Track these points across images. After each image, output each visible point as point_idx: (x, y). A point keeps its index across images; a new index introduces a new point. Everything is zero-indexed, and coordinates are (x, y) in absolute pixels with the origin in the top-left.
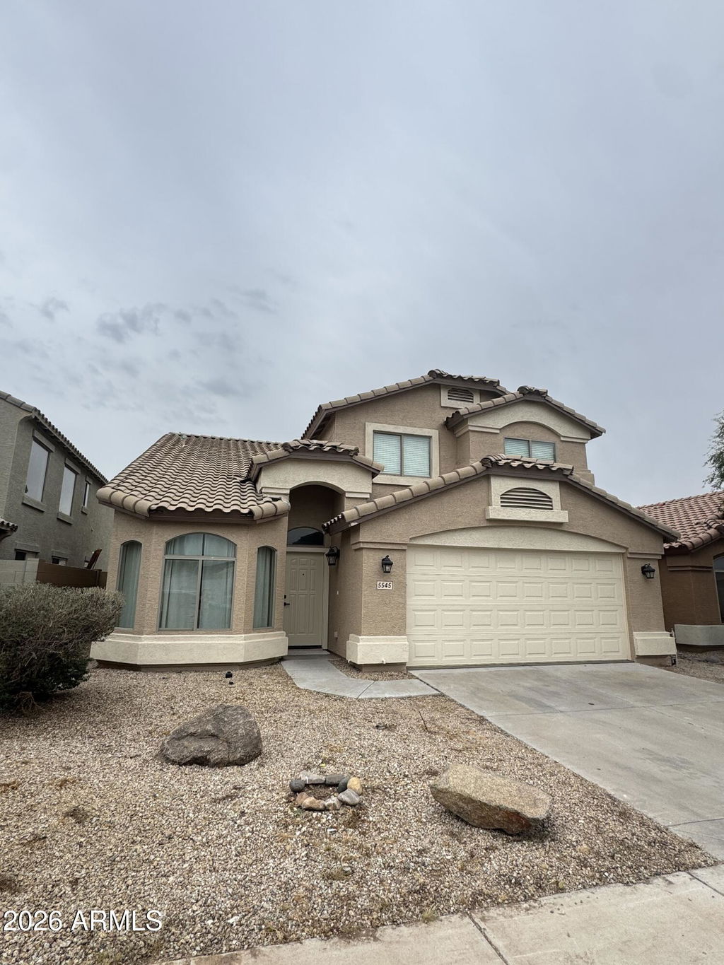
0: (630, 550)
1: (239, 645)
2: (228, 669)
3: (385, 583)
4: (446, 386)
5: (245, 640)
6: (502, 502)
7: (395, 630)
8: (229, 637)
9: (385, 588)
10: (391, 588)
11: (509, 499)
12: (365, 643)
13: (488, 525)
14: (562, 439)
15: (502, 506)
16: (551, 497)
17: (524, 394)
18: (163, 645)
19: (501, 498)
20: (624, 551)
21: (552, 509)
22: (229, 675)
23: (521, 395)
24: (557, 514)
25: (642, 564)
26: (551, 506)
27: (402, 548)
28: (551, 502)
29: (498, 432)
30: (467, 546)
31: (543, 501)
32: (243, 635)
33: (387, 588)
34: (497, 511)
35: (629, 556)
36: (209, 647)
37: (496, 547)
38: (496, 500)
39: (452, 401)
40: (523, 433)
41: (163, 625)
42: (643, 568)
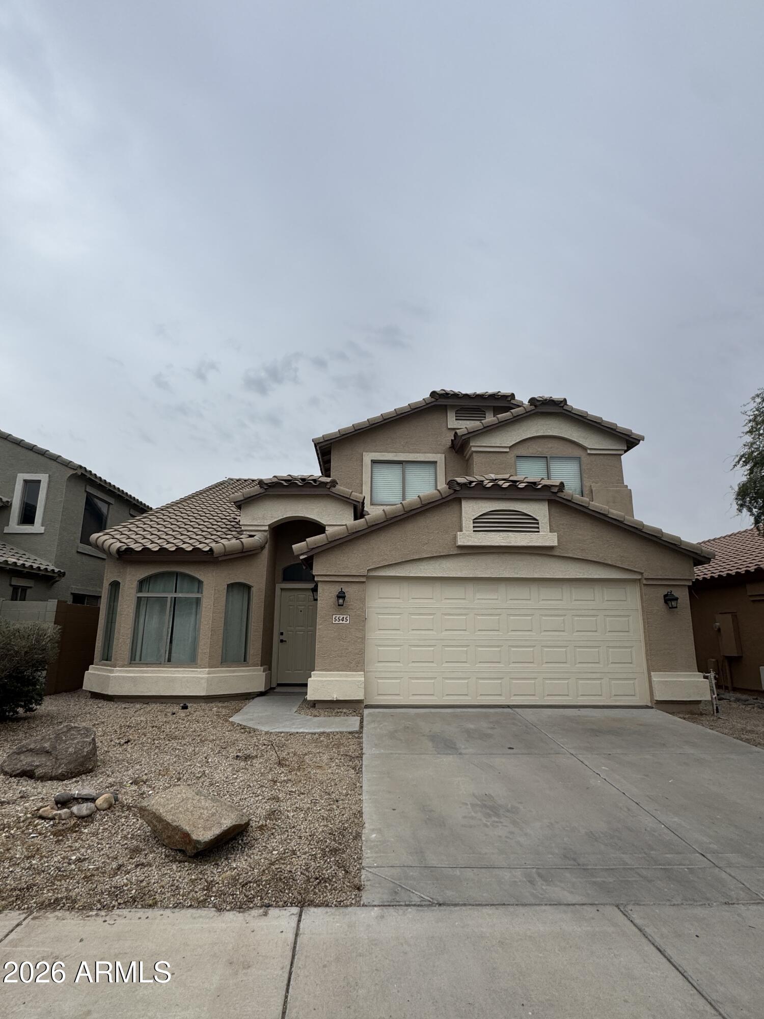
0: (646, 575)
1: (202, 678)
2: (184, 702)
3: (342, 617)
4: (453, 407)
5: (208, 674)
6: (474, 527)
7: (352, 665)
8: (193, 671)
9: (341, 622)
10: (348, 622)
11: (480, 523)
12: (316, 679)
13: (459, 552)
14: (589, 452)
15: (474, 531)
16: (537, 518)
17: (535, 406)
18: (131, 677)
19: (474, 523)
20: (639, 577)
21: (539, 532)
22: (185, 707)
23: (533, 407)
24: (545, 537)
25: (665, 591)
26: (538, 528)
27: (366, 579)
28: (538, 523)
29: (507, 450)
30: (436, 576)
31: (531, 524)
32: (207, 669)
33: (344, 622)
34: (468, 537)
35: (645, 582)
36: (173, 680)
37: (471, 576)
38: (467, 524)
39: (460, 422)
40: (540, 450)
41: (135, 659)
42: (665, 596)
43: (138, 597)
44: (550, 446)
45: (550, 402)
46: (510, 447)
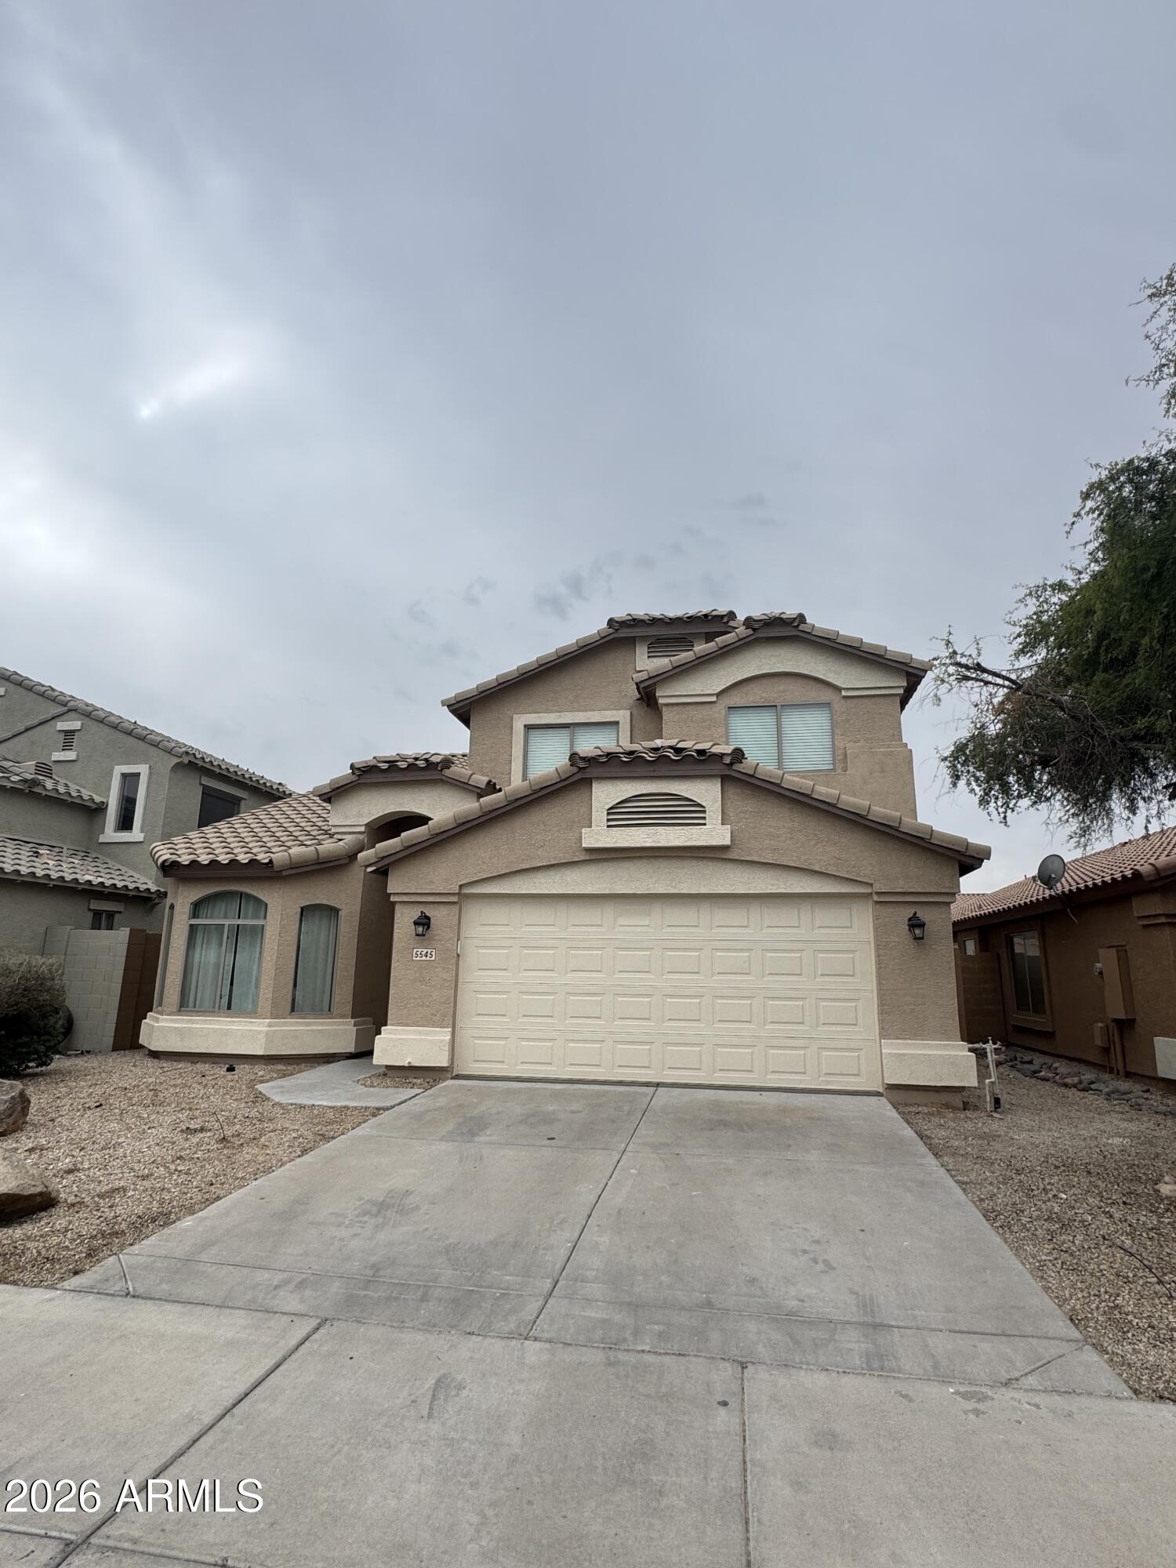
0: (877, 887)
1: (259, 1032)
2: (230, 1062)
3: (425, 951)
4: (643, 638)
5: (269, 1026)
6: (609, 820)
7: (436, 1018)
8: (251, 1022)
9: (424, 958)
10: (433, 958)
11: (618, 814)
12: (388, 1036)
13: (587, 858)
14: (844, 693)
15: (608, 826)
16: (704, 804)
17: (754, 630)
18: (177, 1028)
19: (608, 814)
20: (869, 891)
21: (705, 824)
22: (231, 1069)
23: (750, 632)
24: (714, 832)
25: (908, 912)
26: (704, 818)
27: (461, 898)
28: (704, 812)
29: (714, 699)
30: (556, 892)
31: (693, 813)
32: (268, 1021)
33: (428, 958)
34: (599, 835)
35: (876, 898)
36: (226, 1033)
37: (607, 892)
38: (599, 816)
39: (655, 660)
40: (764, 695)
41: (185, 1005)
42: (910, 920)
43: (191, 925)
44: (782, 688)
45: (777, 622)
46: (718, 695)
